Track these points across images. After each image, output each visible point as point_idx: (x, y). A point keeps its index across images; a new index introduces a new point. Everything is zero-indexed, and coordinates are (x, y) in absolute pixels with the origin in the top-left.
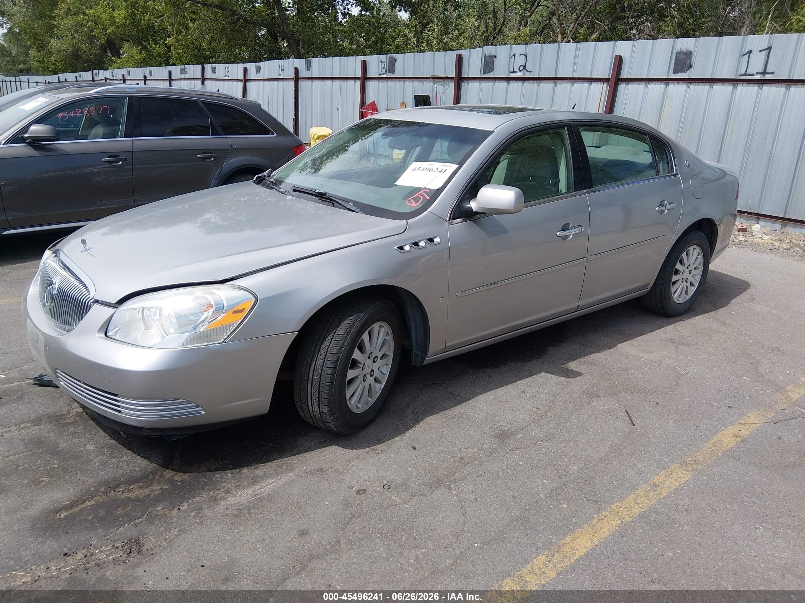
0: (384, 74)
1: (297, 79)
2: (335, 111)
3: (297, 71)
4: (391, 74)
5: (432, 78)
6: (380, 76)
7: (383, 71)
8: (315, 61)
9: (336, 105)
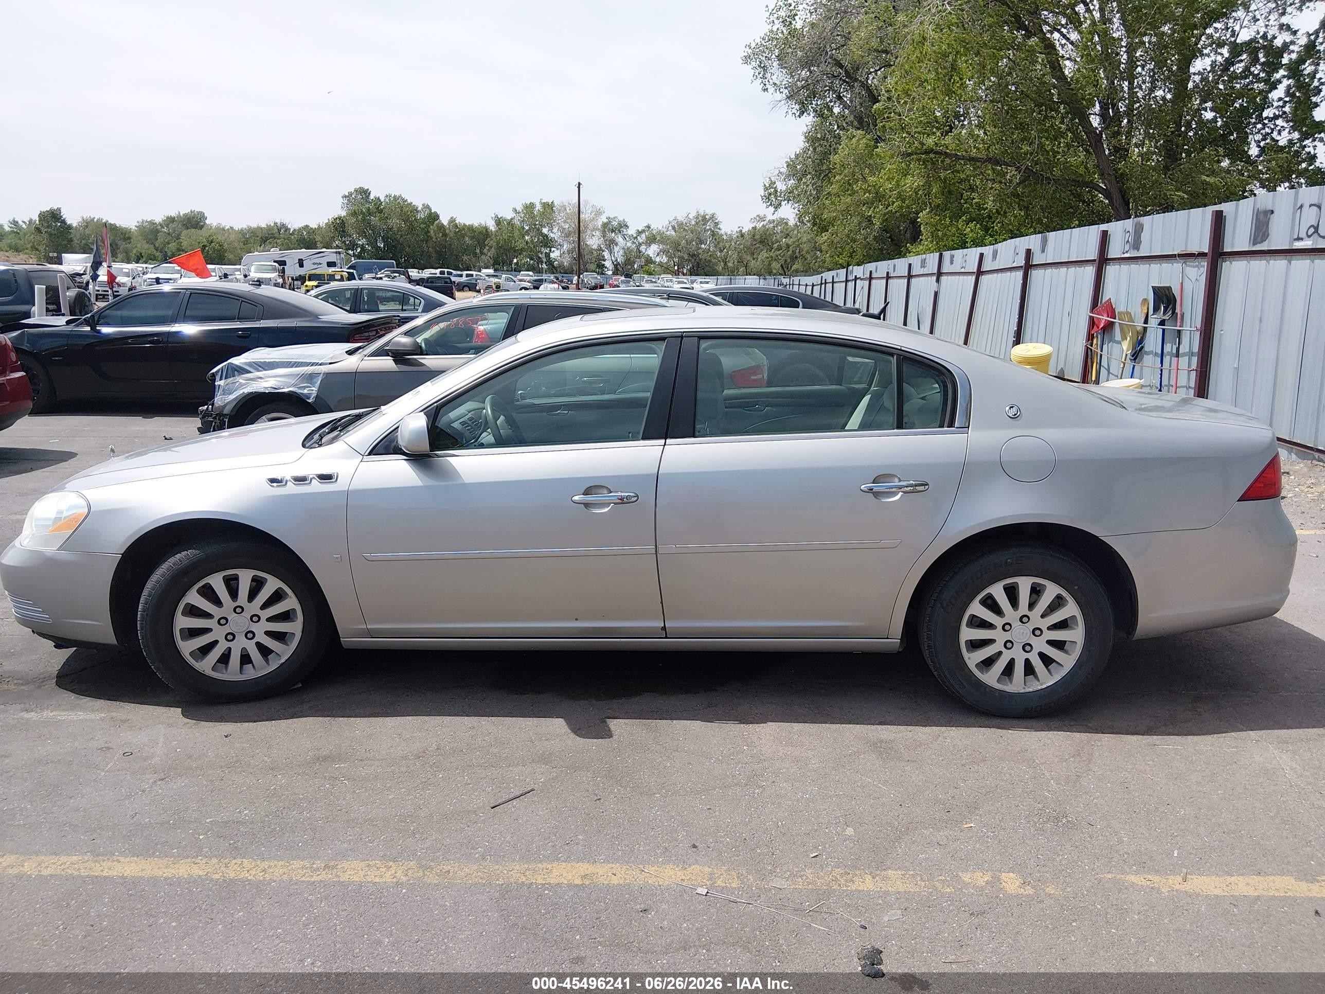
0: (1127, 252)
1: (1028, 267)
2: (1066, 319)
3: (1029, 252)
4: (1136, 251)
5: (1180, 256)
6: (1123, 256)
7: (1127, 248)
8: (1052, 235)
9: (1067, 309)
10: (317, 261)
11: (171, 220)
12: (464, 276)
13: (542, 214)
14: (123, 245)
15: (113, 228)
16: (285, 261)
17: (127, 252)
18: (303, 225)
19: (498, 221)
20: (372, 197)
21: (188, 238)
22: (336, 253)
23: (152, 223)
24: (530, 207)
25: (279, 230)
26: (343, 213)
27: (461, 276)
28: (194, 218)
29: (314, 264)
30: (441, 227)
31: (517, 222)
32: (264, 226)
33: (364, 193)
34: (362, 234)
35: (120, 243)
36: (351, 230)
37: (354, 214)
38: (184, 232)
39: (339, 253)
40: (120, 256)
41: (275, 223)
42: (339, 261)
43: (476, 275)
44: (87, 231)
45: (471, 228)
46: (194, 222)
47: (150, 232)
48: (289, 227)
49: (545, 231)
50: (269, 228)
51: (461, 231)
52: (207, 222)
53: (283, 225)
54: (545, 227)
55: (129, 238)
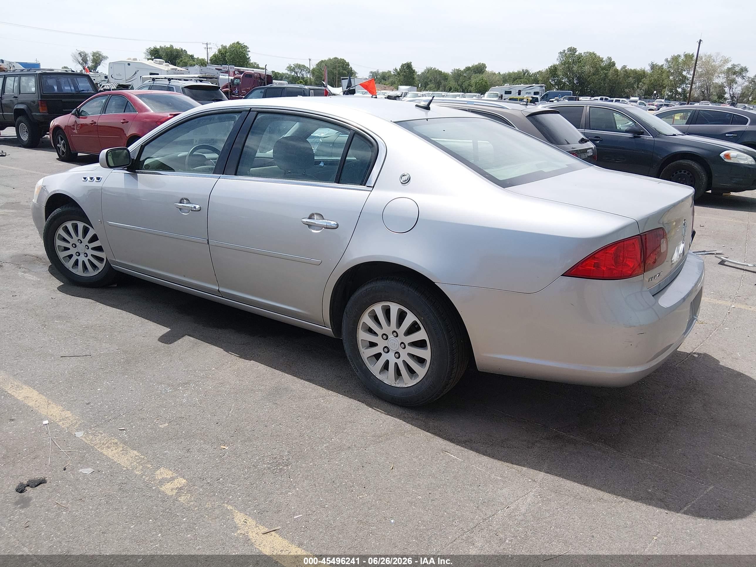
10: (529, 91)
11: (468, 69)
12: (614, 101)
13: (684, 63)
14: (443, 83)
15: (440, 73)
16: (511, 91)
17: (445, 86)
18: (538, 71)
19: (653, 67)
20: (577, 53)
21: (475, 79)
22: (540, 86)
23: (458, 70)
24: (675, 59)
25: (524, 74)
26: (557, 63)
27: (612, 101)
28: (480, 67)
29: (527, 93)
30: (616, 71)
31: (665, 67)
32: (516, 71)
33: (573, 50)
34: (565, 75)
35: (442, 81)
36: (559, 73)
37: (563, 64)
38: (474, 75)
39: (542, 87)
40: (441, 89)
41: (523, 70)
42: (541, 92)
43: (622, 100)
44: (428, 75)
45: (635, 72)
46: (480, 69)
47: (458, 74)
48: (530, 72)
49: (684, 73)
50: (519, 73)
51: (627, 73)
52: (486, 69)
53: (527, 71)
54: (685, 71)
55: (447, 79)
